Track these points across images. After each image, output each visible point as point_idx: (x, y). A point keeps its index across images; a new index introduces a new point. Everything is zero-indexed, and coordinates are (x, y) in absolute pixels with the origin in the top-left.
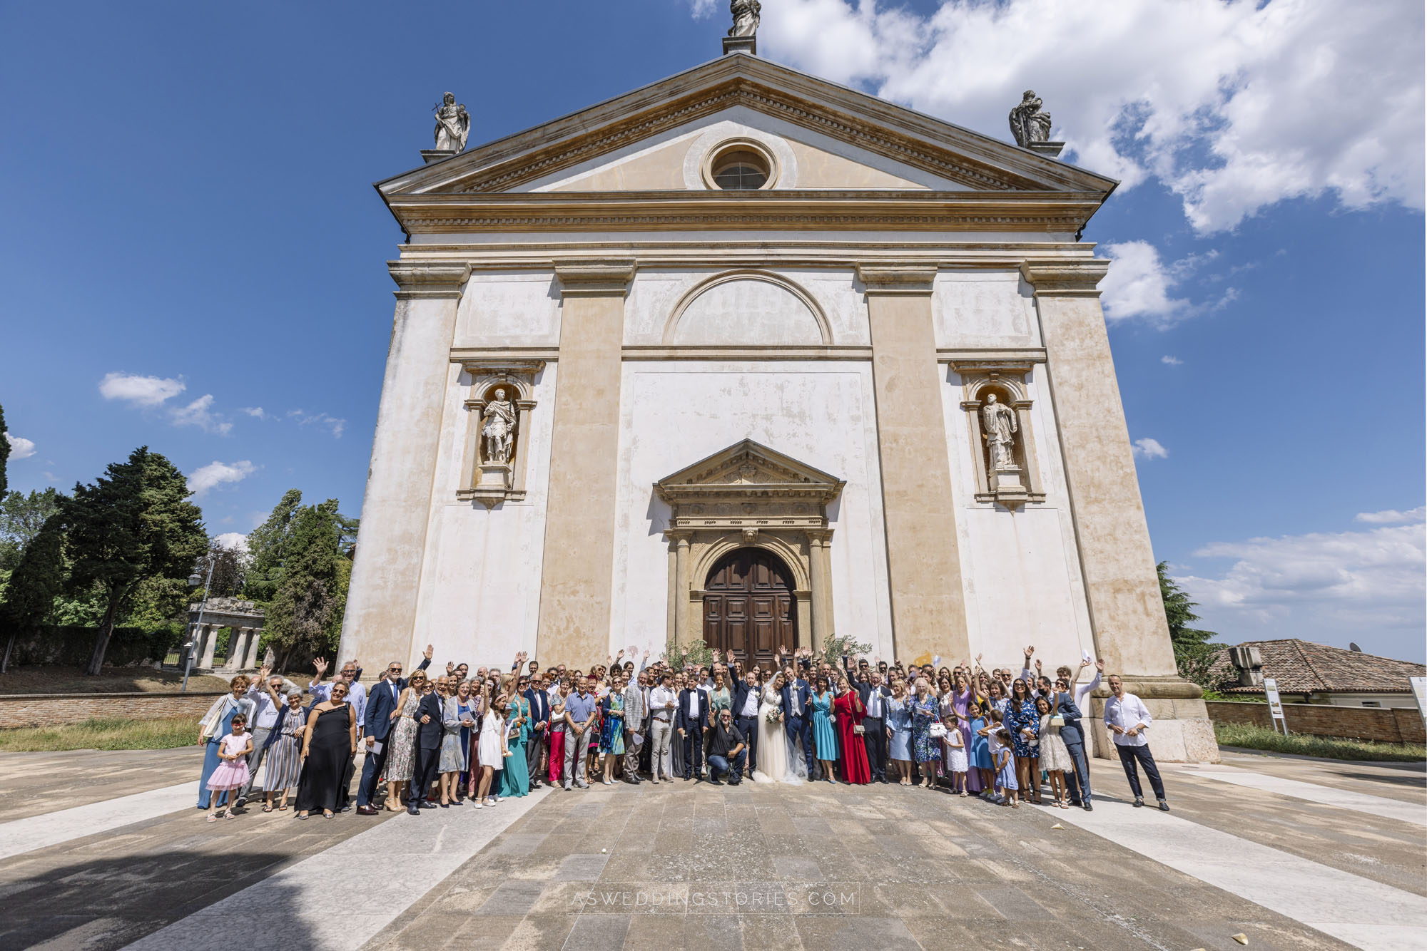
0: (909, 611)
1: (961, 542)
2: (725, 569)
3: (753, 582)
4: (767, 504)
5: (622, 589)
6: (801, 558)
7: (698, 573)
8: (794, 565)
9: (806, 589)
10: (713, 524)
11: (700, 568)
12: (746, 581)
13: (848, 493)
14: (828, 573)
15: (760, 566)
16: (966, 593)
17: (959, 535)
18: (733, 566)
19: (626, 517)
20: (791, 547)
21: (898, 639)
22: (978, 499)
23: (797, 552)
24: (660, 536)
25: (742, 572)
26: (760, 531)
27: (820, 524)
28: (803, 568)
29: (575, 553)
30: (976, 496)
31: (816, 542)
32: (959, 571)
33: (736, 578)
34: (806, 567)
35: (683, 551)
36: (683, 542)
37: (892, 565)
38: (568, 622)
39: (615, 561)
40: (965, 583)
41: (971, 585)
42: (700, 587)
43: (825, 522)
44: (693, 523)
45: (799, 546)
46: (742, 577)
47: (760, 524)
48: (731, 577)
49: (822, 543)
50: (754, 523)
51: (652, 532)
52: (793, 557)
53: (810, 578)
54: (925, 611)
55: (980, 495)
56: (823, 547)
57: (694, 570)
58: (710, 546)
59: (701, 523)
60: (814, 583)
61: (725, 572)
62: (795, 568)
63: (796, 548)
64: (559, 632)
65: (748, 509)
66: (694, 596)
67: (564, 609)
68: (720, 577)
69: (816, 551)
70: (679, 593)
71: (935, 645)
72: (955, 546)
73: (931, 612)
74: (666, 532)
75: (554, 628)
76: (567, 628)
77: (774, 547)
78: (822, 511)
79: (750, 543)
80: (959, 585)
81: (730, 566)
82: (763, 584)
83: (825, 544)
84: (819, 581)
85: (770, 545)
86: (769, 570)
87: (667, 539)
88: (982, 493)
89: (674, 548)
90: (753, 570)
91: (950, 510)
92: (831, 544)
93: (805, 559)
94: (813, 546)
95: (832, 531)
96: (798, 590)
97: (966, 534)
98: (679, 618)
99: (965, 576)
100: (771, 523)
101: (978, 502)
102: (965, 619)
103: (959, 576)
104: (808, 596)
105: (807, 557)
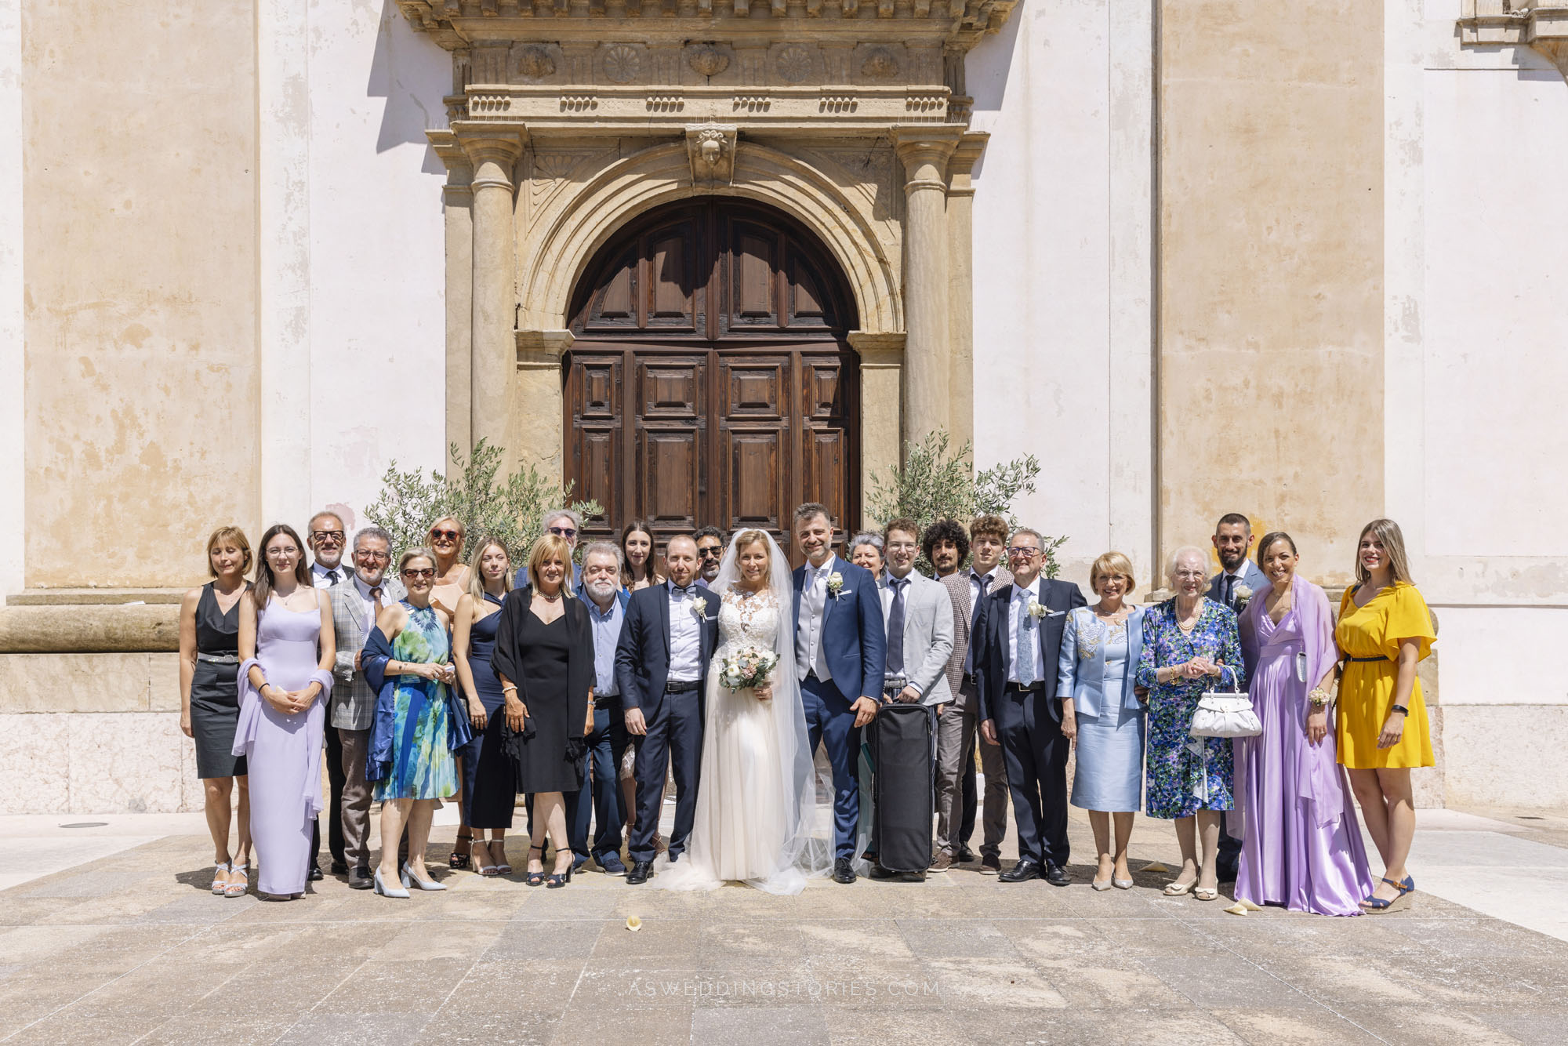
0: (1208, 398)
1: (1396, 178)
2: (633, 264)
3: (724, 310)
4: (769, 45)
5: (298, 324)
6: (878, 228)
7: (543, 277)
8: (852, 251)
9: (888, 326)
10: (588, 112)
11: (550, 259)
12: (700, 307)
13: (1041, 13)
14: (962, 278)
15: (746, 256)
16: (1393, 341)
17: (1392, 154)
18: (661, 257)
19: (297, 89)
20: (847, 192)
21: (1167, 481)
22: (1468, 35)
23: (865, 209)
24: (416, 152)
25: (690, 277)
26: (743, 137)
27: (943, 112)
28: (882, 261)
29: (128, 204)
30: (1461, 25)
31: (928, 173)
32: (1379, 270)
33: (669, 295)
34: (893, 256)
35: (492, 200)
36: (491, 172)
37: (1166, 250)
38: (121, 427)
39: (267, 234)
40: (1392, 311)
41: (1411, 316)
42: (549, 319)
43: (960, 107)
44: (521, 108)
45: (872, 188)
46: (687, 292)
47: (743, 112)
48: (652, 292)
49: (947, 179)
50: (724, 107)
51: (387, 141)
52: (850, 225)
53: (904, 294)
54: (1259, 397)
55: (1474, 24)
56: (948, 194)
57: (530, 264)
58: (578, 187)
59: (549, 107)
60: (915, 308)
61: (634, 276)
62: (857, 260)
63: (863, 196)
64: (92, 458)
65: (706, 61)
66: (530, 348)
67: (105, 388)
68: (616, 294)
69: (925, 203)
70: (480, 340)
71: (1282, 499)
72: (1376, 189)
73: (1278, 399)
74: (435, 139)
75: (78, 449)
76: (120, 447)
77: (791, 192)
78: (952, 71)
79: (714, 179)
80: (1372, 317)
81: (650, 257)
82: (753, 315)
83: (958, 182)
84: (928, 300)
85: (777, 185)
86: (775, 270)
87: (440, 164)
88: (1481, 14)
89: (460, 194)
90: (724, 268)
91: (1371, 68)
92: (974, 184)
93: (888, 233)
94: (916, 187)
95: (981, 140)
96: (863, 330)
97: (1414, 152)
98: (480, 415)
99: (1397, 285)
100: (780, 108)
101: (1465, 46)
102: (1380, 419)
103: (1378, 288)
104: (895, 350)
105: (895, 225)
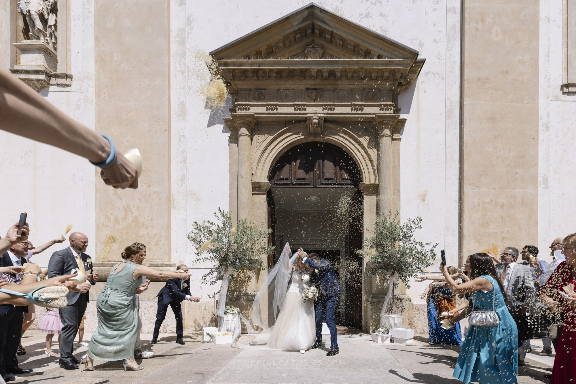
0: (479, 205)
1: (542, 135)
2: (290, 164)
3: (319, 178)
4: (334, 90)
5: (183, 180)
6: (370, 151)
7: (261, 165)
8: (361, 158)
9: (373, 181)
10: (275, 111)
11: (263, 159)
12: (311, 177)
13: (423, 82)
14: (397, 167)
15: (326, 161)
16: (540, 188)
17: (541, 128)
18: (299, 161)
19: (183, 106)
20: (360, 139)
21: (465, 232)
22: (566, 90)
23: (365, 144)
24: (220, 127)
25: (308, 168)
26: (326, 120)
27: (392, 111)
28: (371, 161)
29: (128, 141)
30: (562, 87)
31: (387, 132)
32: (536, 164)
33: (301, 173)
34: (374, 159)
35: (244, 140)
36: (244, 131)
37: (465, 157)
38: (126, 211)
39: (173, 152)
40: (540, 179)
41: (545, 181)
42: (263, 178)
43: (397, 110)
44: (253, 110)
45: (367, 138)
46: (307, 172)
47: (326, 111)
48: (296, 172)
49: (392, 133)
50: (320, 110)
51: (211, 123)
52: (360, 149)
53: (378, 171)
54: (496, 206)
55: (567, 86)
56: (393, 139)
57: (256, 161)
58: (271, 137)
59: (263, 110)
60: (382, 175)
61: (290, 167)
62: (362, 161)
63: (365, 140)
64: (117, 221)
65: (314, 94)
66: (256, 188)
67: (121, 199)
68: (285, 173)
69: (385, 141)
70: (240, 184)
71: (503, 238)
72: (536, 138)
73: (502, 206)
74: (226, 121)
75: (112, 218)
76: (125, 217)
77: (341, 139)
78: (394, 98)
79: (316, 134)
80: (534, 180)
81: (296, 161)
82: (328, 179)
83: (396, 136)
84: (387, 173)
85: (337, 137)
86: (335, 166)
87: (228, 129)
88: (570, 82)
89: (234, 139)
90: (319, 165)
91: (534, 99)
92: (401, 137)
93: (373, 153)
94: (383, 136)
95: (404, 121)
96: (364, 182)
97: (547, 128)
98: (240, 208)
99: (542, 170)
100: (338, 110)
101: (564, 93)
102: (537, 213)
103: (536, 170)
104: (375, 189)
105: (375, 150)
